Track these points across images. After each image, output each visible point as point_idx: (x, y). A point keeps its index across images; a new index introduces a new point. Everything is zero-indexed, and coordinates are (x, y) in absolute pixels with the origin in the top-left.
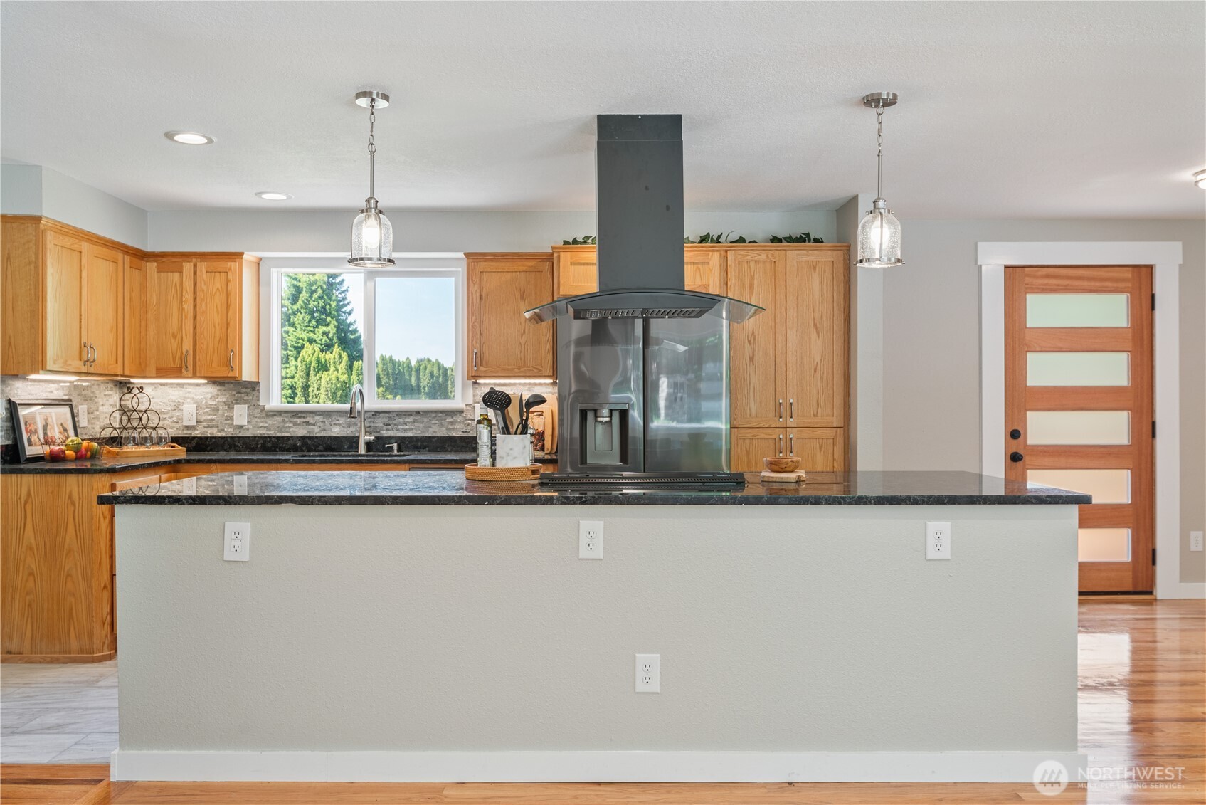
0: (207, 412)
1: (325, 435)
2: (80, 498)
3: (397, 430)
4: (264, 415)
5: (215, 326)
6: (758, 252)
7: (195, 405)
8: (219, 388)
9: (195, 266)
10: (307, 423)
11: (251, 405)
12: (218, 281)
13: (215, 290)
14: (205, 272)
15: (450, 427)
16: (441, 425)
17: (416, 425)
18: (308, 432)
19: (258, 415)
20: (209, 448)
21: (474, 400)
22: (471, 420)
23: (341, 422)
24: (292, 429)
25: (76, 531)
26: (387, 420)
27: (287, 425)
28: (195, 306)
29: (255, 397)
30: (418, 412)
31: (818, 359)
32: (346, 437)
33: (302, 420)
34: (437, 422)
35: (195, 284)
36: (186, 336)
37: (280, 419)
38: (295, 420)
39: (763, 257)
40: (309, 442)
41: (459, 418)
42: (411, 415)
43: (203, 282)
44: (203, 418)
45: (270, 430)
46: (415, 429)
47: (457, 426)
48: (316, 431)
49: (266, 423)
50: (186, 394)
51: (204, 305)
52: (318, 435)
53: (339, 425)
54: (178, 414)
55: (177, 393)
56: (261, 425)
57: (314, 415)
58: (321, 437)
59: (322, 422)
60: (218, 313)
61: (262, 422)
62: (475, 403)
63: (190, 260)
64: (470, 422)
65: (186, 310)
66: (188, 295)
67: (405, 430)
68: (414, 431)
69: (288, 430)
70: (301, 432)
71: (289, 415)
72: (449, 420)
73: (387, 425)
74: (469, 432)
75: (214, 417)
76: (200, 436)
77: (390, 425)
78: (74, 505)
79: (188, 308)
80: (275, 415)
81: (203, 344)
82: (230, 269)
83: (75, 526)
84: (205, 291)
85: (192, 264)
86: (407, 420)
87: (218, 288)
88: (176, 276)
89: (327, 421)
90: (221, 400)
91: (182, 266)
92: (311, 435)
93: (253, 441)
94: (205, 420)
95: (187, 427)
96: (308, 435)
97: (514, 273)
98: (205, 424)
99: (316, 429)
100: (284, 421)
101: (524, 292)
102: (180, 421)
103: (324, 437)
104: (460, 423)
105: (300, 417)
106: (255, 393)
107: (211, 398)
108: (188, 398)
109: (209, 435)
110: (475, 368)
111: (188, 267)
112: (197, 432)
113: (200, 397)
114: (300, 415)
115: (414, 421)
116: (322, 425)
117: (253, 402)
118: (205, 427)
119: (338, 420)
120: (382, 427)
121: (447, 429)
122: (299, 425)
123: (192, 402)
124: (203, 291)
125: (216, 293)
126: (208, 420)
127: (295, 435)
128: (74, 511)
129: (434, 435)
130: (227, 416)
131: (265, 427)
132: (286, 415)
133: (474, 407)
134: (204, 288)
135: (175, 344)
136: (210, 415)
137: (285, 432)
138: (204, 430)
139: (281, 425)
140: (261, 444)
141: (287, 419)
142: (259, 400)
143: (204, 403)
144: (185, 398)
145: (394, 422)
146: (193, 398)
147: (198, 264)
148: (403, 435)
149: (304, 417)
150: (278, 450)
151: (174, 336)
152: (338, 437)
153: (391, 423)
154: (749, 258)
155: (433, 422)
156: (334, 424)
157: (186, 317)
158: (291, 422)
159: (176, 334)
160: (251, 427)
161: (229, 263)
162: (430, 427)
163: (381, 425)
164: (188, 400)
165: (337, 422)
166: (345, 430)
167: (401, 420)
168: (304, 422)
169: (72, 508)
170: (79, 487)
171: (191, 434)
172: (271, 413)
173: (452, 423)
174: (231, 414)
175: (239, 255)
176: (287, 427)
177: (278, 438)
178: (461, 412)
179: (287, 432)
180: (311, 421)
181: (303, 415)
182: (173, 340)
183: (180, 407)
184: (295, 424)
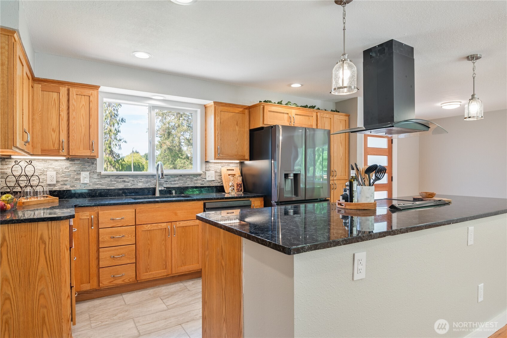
0: (63, 176)
1: (134, 187)
2: (49, 238)
3: (171, 184)
4: (100, 178)
5: (81, 127)
6: (326, 114)
7: (55, 172)
8: (71, 162)
9: (68, 90)
10: (124, 181)
11: (91, 172)
12: (84, 101)
13: (81, 106)
14: (75, 94)
15: (196, 182)
16: (191, 181)
17: (180, 181)
18: (125, 186)
19: (96, 177)
20: (65, 197)
21: (206, 169)
22: (205, 178)
23: (143, 181)
24: (116, 185)
25: (47, 262)
26: (166, 179)
27: (113, 183)
28: (68, 113)
29: (94, 168)
30: (181, 175)
31: (342, 155)
32: (146, 188)
33: (122, 180)
34: (189, 180)
35: (68, 100)
36: (63, 131)
37: (109, 179)
38: (117, 180)
39: (328, 116)
40: (126, 191)
41: (199, 178)
42: (178, 177)
43: (74, 100)
44: (60, 179)
45: (103, 186)
46: (180, 183)
47: (199, 182)
48: (129, 185)
49: (101, 182)
50: (49, 165)
51: (74, 113)
52: (131, 187)
53: (142, 182)
54: (43, 177)
55: (42, 165)
56: (98, 183)
57: (128, 177)
58: (133, 188)
59: (133, 181)
60: (83, 119)
61: (98, 181)
62: (206, 171)
63: (64, 86)
64: (204, 179)
65: (62, 115)
66: (64, 107)
67: (175, 184)
68: (179, 184)
69: (113, 185)
70: (121, 186)
71: (115, 177)
72: (195, 178)
73: (166, 182)
74: (203, 184)
75: (67, 179)
76: (58, 190)
77: (167, 182)
78: (45, 244)
79: (64, 114)
80: (106, 177)
81: (74, 136)
82: (92, 94)
83: (46, 258)
84: (75, 105)
85: (66, 89)
86: (176, 179)
87: (83, 105)
88: (55, 95)
89: (136, 180)
90: (72, 169)
91: (59, 89)
92: (127, 188)
93: (93, 191)
94: (61, 181)
95: (50, 185)
96: (125, 188)
97: (234, 113)
98: (62, 183)
99: (129, 184)
100: (111, 181)
101: (238, 122)
102: (44, 182)
103: (135, 188)
104: (200, 180)
105: (120, 178)
106: (94, 165)
107: (66, 168)
108: (50, 168)
109: (65, 189)
110: (218, 155)
111: (63, 90)
112: (56, 188)
113: (59, 167)
114: (120, 177)
115: (179, 180)
116: (132, 182)
117: (93, 170)
118: (62, 185)
119: (141, 180)
120: (164, 183)
121: (194, 183)
122: (120, 182)
123: (53, 170)
124: (74, 105)
125: (82, 107)
126: (64, 180)
127: (117, 188)
128: (45, 248)
129: (188, 186)
130: (76, 178)
131: (100, 184)
132: (112, 177)
133: (206, 173)
134: (75, 104)
135: (54, 136)
136: (65, 178)
137: (112, 187)
138: (61, 186)
139: (110, 183)
140: (99, 193)
141: (113, 180)
142: (96, 169)
143: (61, 171)
144: (48, 168)
145: (170, 180)
146: (54, 168)
147: (71, 89)
148: (174, 186)
149: (123, 178)
150: (108, 196)
151: (54, 130)
152: (142, 188)
153: (168, 180)
154: (324, 116)
155: (188, 180)
156: (139, 182)
157: (62, 120)
158: (115, 181)
159: (55, 130)
160: (91, 184)
161: (91, 91)
162: (187, 182)
163: (163, 182)
164: (50, 169)
165: (141, 181)
166: (145, 184)
167: (173, 179)
168: (122, 181)
169: (44, 246)
170: (48, 230)
171: (52, 189)
172: (104, 176)
173: (196, 180)
174: (79, 177)
175: (96, 87)
176: (113, 184)
177: (109, 190)
178: (200, 175)
179: (113, 186)
180: (127, 180)
181: (122, 177)
182: (53, 133)
183: (45, 173)
184: (118, 182)
